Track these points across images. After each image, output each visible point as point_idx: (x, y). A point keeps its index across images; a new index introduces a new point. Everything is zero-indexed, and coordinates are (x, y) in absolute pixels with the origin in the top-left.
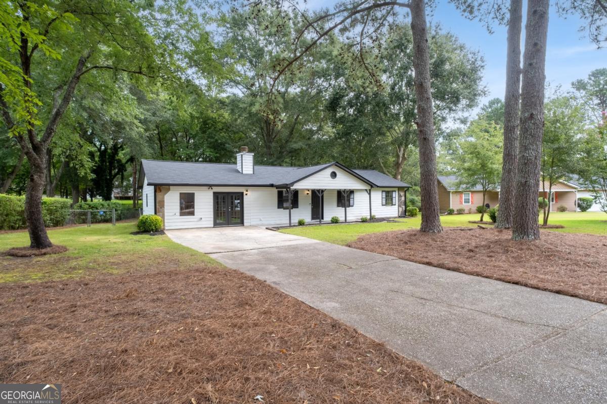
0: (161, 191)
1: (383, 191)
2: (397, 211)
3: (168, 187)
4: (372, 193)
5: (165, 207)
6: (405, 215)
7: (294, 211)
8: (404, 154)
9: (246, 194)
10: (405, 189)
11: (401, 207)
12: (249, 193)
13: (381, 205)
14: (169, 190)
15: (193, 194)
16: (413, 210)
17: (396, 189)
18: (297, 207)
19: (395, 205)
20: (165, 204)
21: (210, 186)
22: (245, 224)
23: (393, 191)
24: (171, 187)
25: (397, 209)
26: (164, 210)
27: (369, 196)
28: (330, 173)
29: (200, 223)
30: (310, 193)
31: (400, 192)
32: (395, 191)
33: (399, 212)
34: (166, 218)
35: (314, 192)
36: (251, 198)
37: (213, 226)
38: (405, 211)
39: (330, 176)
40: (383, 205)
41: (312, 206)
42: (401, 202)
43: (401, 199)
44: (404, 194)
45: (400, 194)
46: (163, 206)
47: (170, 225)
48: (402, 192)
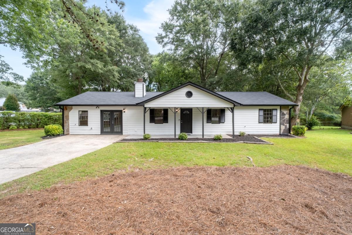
0: (67, 109)
1: (260, 110)
2: (279, 129)
3: (71, 107)
4: (236, 111)
5: (70, 120)
6: (290, 132)
8: (305, 77)
9: (124, 112)
10: (290, 107)
11: (284, 125)
12: (126, 110)
13: (258, 122)
14: (72, 108)
15: (87, 111)
16: (298, 128)
17: (278, 108)
18: (167, 122)
19: (276, 123)
20: (70, 118)
21: (98, 106)
22: (123, 134)
23: (273, 109)
24: (73, 107)
25: (279, 126)
26: (69, 122)
27: (232, 114)
28: (185, 93)
29: (91, 131)
30: (179, 111)
31: (282, 110)
32: (276, 109)
33: (280, 129)
34: (70, 126)
35: (183, 110)
36: (127, 115)
37: (100, 134)
38: (289, 129)
39: (185, 96)
40: (259, 123)
41: (181, 122)
42: (284, 120)
43: (284, 117)
44: (288, 112)
45: (283, 113)
46: (68, 119)
47: (71, 131)
48: (286, 110)
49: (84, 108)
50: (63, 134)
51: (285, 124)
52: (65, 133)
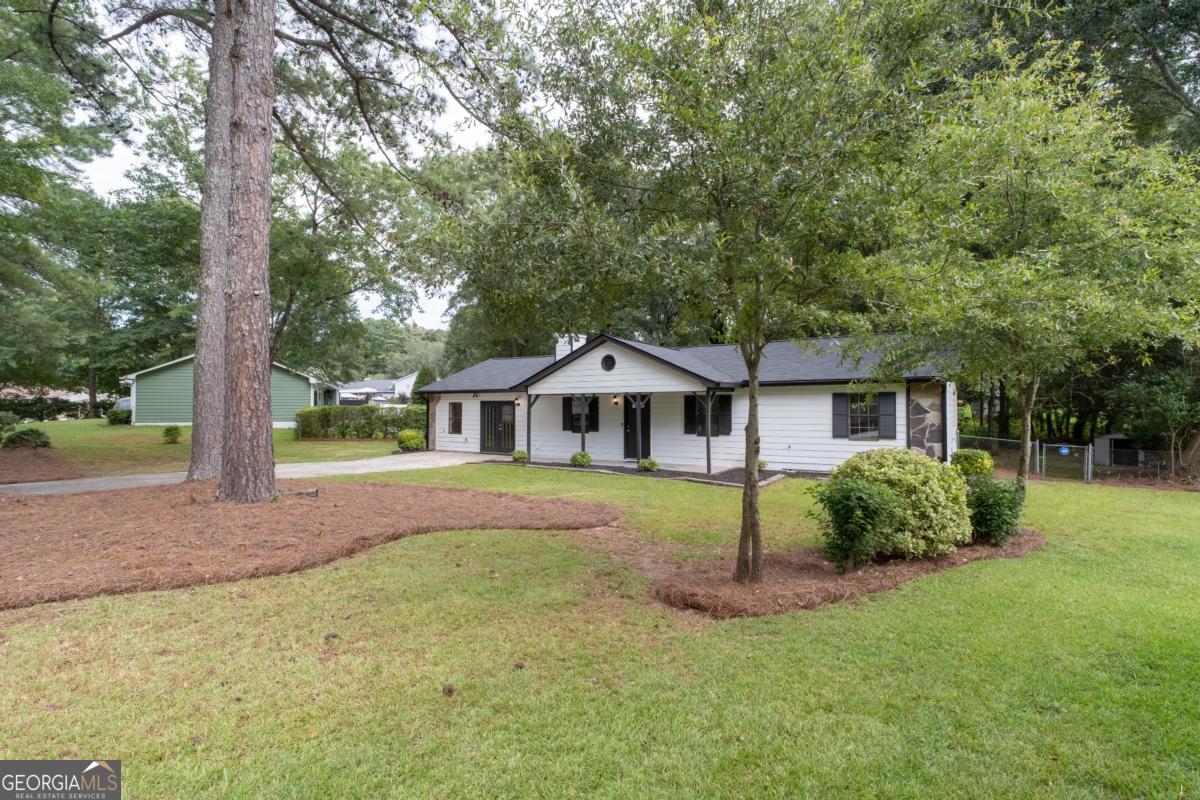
0: (433, 401)
1: (835, 395)
3: (438, 395)
5: (436, 421)
7: (589, 436)
9: (517, 406)
11: (922, 446)
12: (518, 402)
13: (830, 435)
14: (439, 399)
15: (460, 404)
17: (900, 389)
18: (597, 430)
19: (893, 436)
20: (436, 417)
21: (475, 392)
23: (882, 395)
24: (441, 396)
26: (434, 425)
28: (600, 360)
29: (467, 445)
30: (620, 400)
31: (912, 397)
32: (893, 394)
34: (436, 435)
35: (629, 399)
36: (524, 411)
37: (479, 451)
39: (600, 366)
40: (837, 436)
41: (626, 428)
42: (923, 431)
43: (923, 420)
44: (937, 401)
45: (918, 404)
46: (434, 420)
47: (439, 445)
48: (929, 397)
49: (456, 399)
50: (427, 449)
51: (929, 444)
52: (430, 447)
